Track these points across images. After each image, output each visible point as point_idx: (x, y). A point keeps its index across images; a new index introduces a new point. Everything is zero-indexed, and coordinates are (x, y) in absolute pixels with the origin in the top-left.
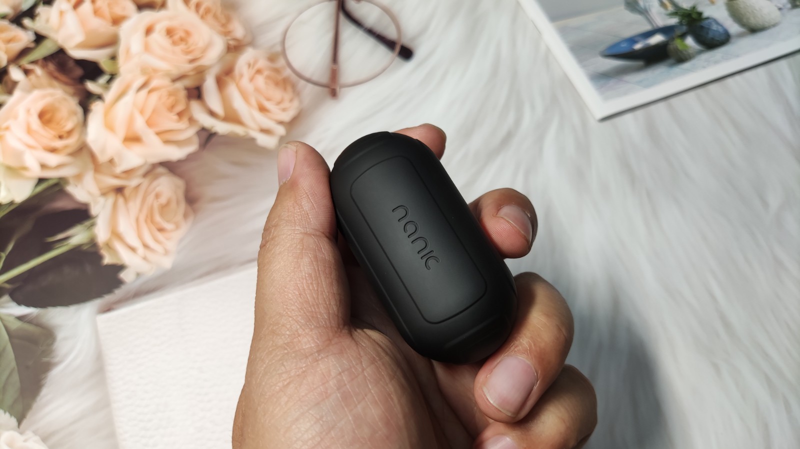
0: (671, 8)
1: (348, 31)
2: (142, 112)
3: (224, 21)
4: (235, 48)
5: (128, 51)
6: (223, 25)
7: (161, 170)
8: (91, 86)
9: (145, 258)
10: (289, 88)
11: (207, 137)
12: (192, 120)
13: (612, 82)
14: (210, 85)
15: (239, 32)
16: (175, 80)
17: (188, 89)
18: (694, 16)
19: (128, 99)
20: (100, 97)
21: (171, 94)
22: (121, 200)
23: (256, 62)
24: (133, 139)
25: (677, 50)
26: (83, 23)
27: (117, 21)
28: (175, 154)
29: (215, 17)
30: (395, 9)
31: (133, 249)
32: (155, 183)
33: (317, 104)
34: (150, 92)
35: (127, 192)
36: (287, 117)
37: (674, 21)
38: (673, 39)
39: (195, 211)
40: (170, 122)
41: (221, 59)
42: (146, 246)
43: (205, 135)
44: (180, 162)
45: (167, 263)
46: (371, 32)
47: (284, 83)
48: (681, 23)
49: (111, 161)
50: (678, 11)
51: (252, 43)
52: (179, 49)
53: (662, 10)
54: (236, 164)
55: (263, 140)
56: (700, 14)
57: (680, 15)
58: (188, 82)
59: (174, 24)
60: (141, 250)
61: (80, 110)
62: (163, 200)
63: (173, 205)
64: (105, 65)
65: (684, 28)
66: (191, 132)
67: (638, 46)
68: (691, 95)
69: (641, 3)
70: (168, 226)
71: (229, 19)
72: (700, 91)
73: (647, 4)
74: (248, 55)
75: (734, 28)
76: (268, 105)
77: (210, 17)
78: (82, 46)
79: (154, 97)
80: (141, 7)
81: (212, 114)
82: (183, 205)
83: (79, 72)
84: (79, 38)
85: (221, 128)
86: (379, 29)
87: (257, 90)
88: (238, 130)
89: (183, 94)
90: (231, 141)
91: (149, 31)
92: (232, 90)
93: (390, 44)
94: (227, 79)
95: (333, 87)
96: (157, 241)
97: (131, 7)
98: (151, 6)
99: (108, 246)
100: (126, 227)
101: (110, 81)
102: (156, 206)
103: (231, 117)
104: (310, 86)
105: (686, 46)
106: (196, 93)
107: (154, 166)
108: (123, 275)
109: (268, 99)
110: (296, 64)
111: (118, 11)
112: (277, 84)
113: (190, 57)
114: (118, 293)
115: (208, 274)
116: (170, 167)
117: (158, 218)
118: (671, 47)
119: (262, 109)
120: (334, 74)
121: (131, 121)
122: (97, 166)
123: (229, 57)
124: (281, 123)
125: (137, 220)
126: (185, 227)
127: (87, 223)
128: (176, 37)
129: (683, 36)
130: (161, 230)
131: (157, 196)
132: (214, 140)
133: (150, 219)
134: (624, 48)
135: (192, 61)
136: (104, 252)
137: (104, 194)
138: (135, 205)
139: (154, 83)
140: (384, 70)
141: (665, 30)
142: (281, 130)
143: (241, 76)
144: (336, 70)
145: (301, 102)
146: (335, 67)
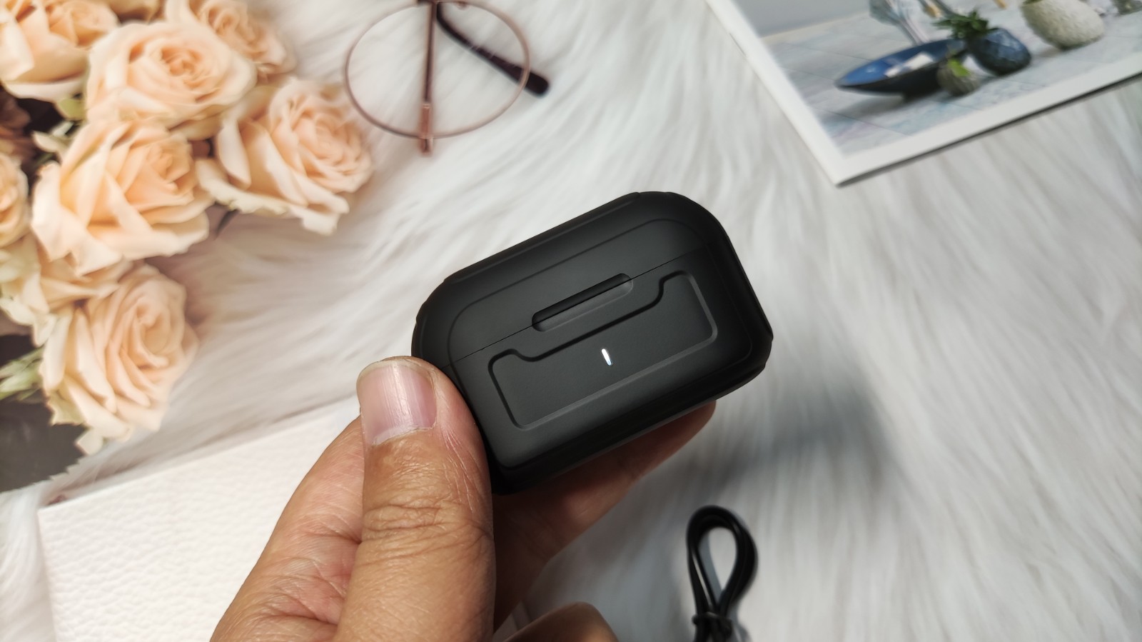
0: (940, 15)
1: (447, 50)
2: (119, 179)
3: (252, 37)
4: (269, 78)
5: (101, 84)
6: (251, 43)
7: (147, 270)
8: (41, 140)
9: (117, 414)
10: (355, 140)
11: (223, 217)
12: (198, 191)
13: (856, 126)
14: (228, 136)
15: (275, 52)
16: (171, 129)
17: (192, 142)
18: (976, 26)
19: (99, 159)
20: (54, 158)
21: (165, 151)
22: (81, 319)
23: (302, 99)
24: (103, 222)
25: (951, 77)
26: (31, 43)
27: (85, 40)
28: (170, 244)
29: (239, 30)
30: (520, 19)
31: (99, 400)
32: (137, 292)
33: (398, 164)
34: (132, 147)
35: (91, 307)
36: (350, 184)
37: (945, 34)
38: (945, 61)
39: (200, 336)
40: (163, 193)
41: (247, 94)
42: (119, 394)
43: (219, 213)
44: (177, 256)
45: (154, 421)
46: (482, 53)
47: (346, 132)
48: (956, 37)
49: (68, 258)
50: (950, 19)
51: (296, 71)
52: (178, 80)
53: (927, 17)
54: (267, 259)
55: (313, 221)
56: (984, 23)
57: (954, 25)
58: (192, 132)
59: (175, 42)
60: (111, 400)
61: (22, 178)
62: (149, 319)
63: (166, 326)
64: (65, 107)
65: (962, 45)
66: (197, 209)
67: (892, 72)
68: (976, 144)
69: (895, 8)
70: (157, 361)
71: (260, 35)
72: (988, 139)
73: (904, 9)
74: (289, 89)
75: (1035, 44)
76: (320, 166)
77: (230, 31)
78: (29, 78)
79: (140, 154)
80: (124, 17)
81: (231, 180)
82: (181, 326)
83: (23, 118)
84: (26, 66)
85: (246, 202)
86: (496, 48)
87: (304, 143)
88: (274, 205)
89: (185, 149)
90: (262, 224)
91: (135, 54)
92: (264, 143)
93: (513, 71)
94: (257, 126)
95: (424, 137)
96: (138, 386)
97: (108, 17)
98: (138, 15)
99: (60, 394)
100: (89, 363)
101: (71, 132)
102: (137, 328)
103: (262, 185)
104: (388, 135)
105: (965, 71)
106: (206, 148)
107: (136, 264)
108: (81, 442)
109: (321, 157)
110: (365, 103)
111: (88, 25)
112: (335, 133)
113: (198, 92)
114: (74, 471)
115: (220, 437)
116: (162, 265)
117: (140, 348)
118: (943, 72)
119: (312, 173)
120: (426, 118)
121: (102, 193)
122: (46, 267)
123: (260, 92)
124: (341, 194)
125: (107, 352)
126: (183, 363)
127: (28, 358)
128: (177, 63)
129: (960, 56)
130: (145, 367)
131: (140, 313)
132: (233, 221)
133: (128, 349)
134: (872, 74)
135: (200, 99)
136: (52, 405)
137: (55, 311)
138: (103, 328)
139: (139, 135)
140: (504, 110)
141: (931, 48)
142: (341, 206)
143: (279, 120)
144: (428, 110)
145: (373, 161)
146: (427, 106)
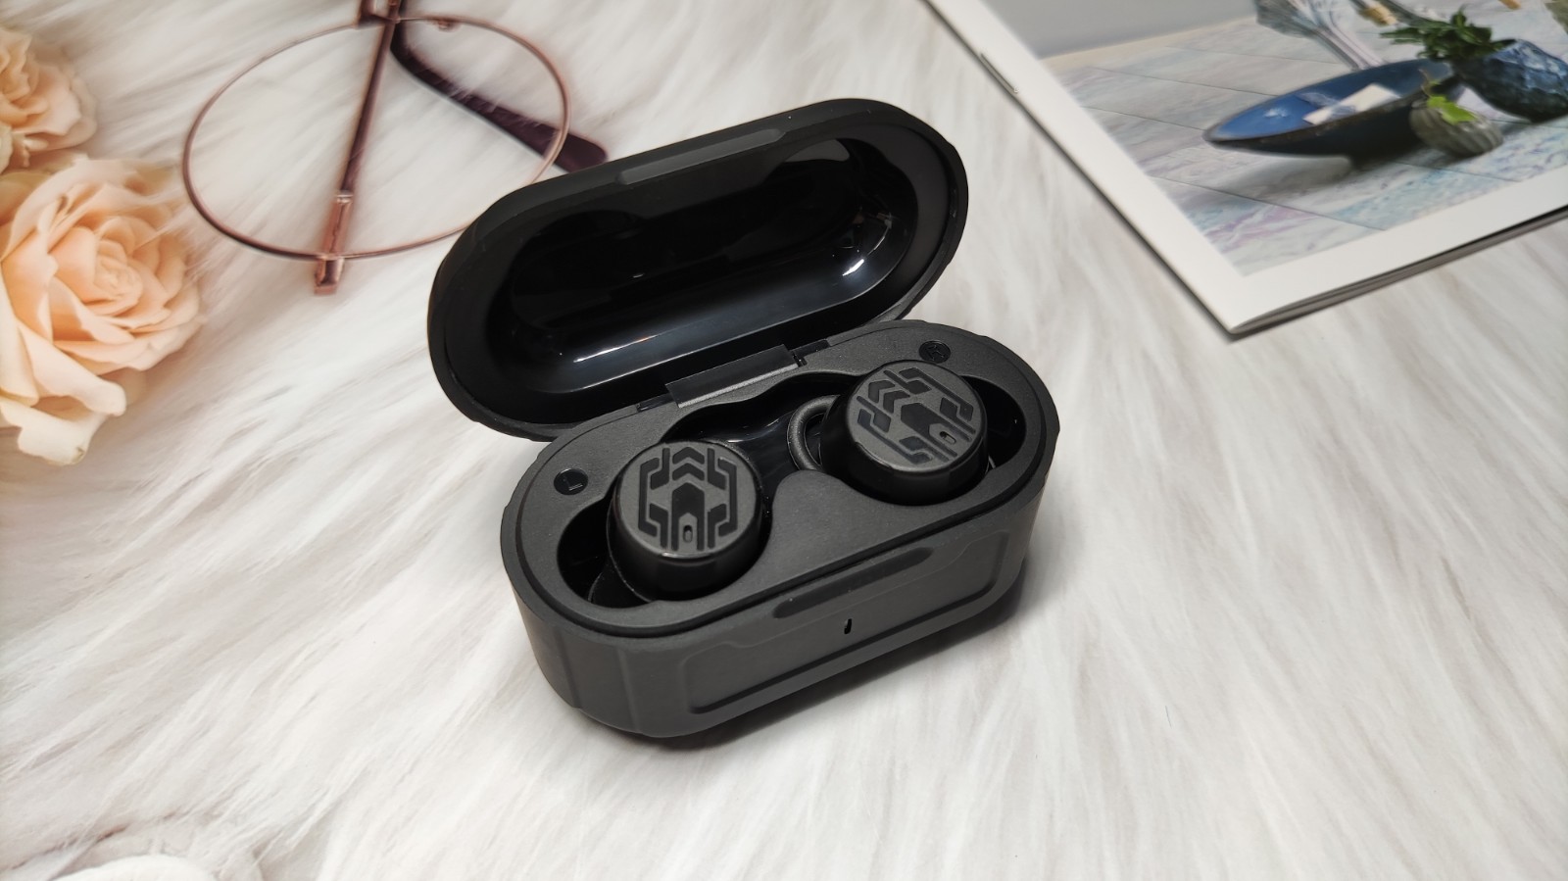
0: (1393, 23)
3: (23, 91)
4: (34, 160)
6: (17, 102)
10: (176, 267)
18: (1468, 37)
23: (86, 194)
25: (1439, 124)
33: (259, 311)
37: (1411, 51)
38: (1422, 96)
47: (160, 253)
48: (1432, 56)
50: (1413, 28)
51: (90, 146)
53: (1369, 25)
55: (40, 435)
56: (1484, 33)
57: (1426, 36)
65: (1448, 70)
67: (1317, 118)
69: (1305, 10)
73: (1323, 11)
74: (71, 176)
76: (89, 319)
87: (66, 276)
93: (534, 135)
95: (325, 258)
104: (248, 255)
105: (1463, 112)
109: (89, 303)
112: (137, 255)
118: (1418, 116)
119: (67, 334)
120: (336, 223)
123: (11, 182)
124: (114, 376)
129: (1448, 89)
134: (1278, 120)
141: (1385, 75)
142: (112, 400)
143: (32, 233)
144: (343, 207)
145: (203, 308)
146: (344, 199)
